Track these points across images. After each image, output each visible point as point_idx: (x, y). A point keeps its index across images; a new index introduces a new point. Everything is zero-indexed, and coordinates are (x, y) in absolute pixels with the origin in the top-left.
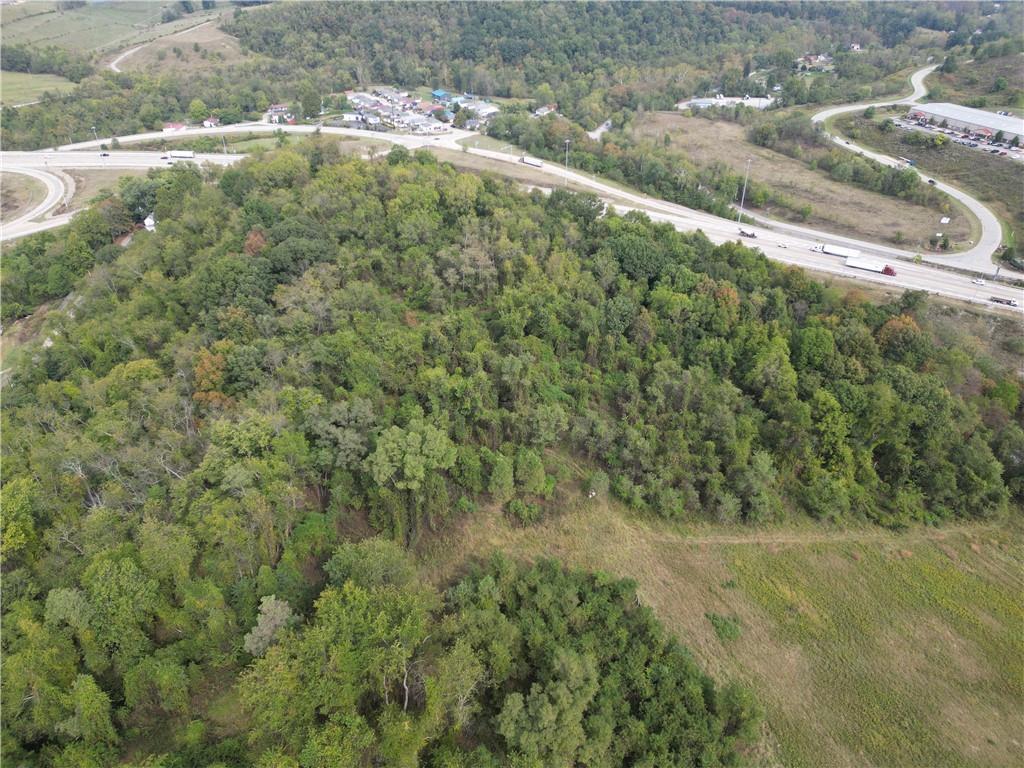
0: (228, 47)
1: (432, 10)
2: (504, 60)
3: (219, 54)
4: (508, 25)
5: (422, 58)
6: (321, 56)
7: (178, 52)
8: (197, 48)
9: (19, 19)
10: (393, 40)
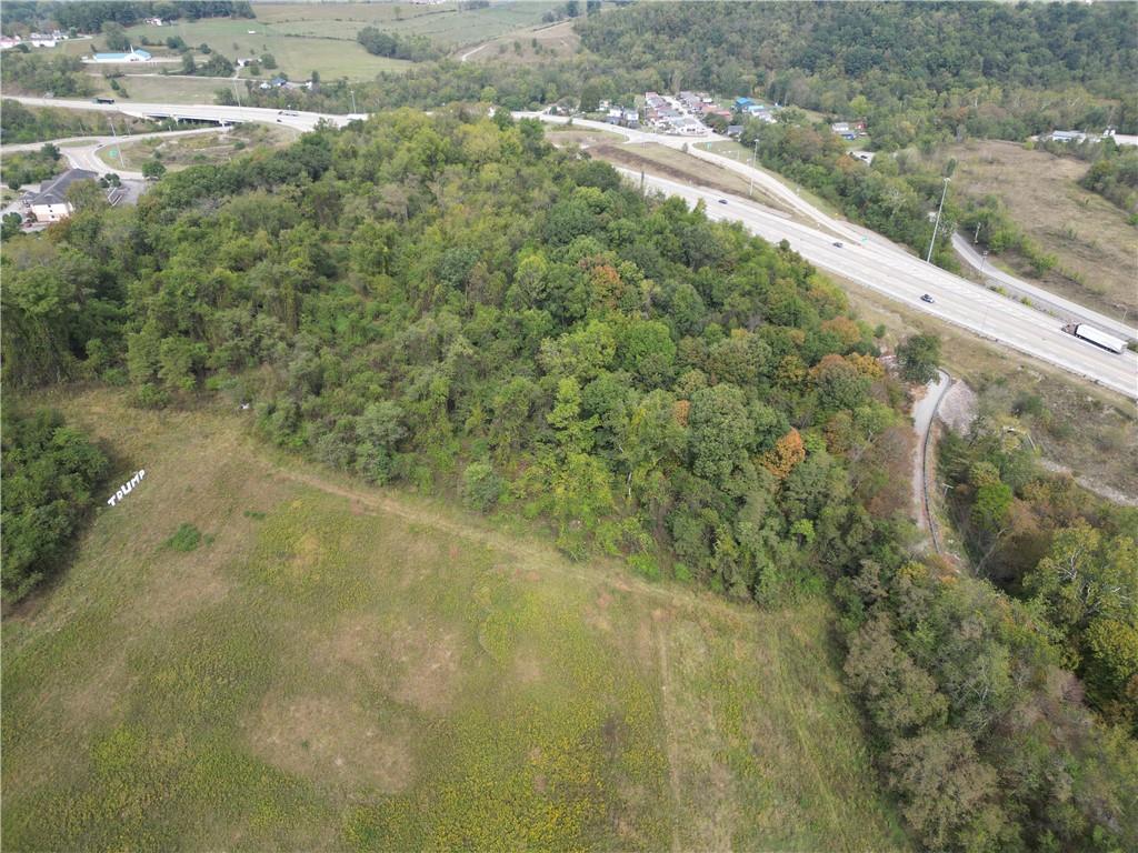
0: (566, 45)
1: (790, 14)
2: (847, 72)
3: (552, 51)
4: (868, 33)
5: (756, 65)
6: (648, 57)
7: (517, 46)
8: (534, 43)
9: (420, 16)
10: (732, 45)
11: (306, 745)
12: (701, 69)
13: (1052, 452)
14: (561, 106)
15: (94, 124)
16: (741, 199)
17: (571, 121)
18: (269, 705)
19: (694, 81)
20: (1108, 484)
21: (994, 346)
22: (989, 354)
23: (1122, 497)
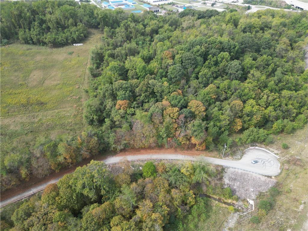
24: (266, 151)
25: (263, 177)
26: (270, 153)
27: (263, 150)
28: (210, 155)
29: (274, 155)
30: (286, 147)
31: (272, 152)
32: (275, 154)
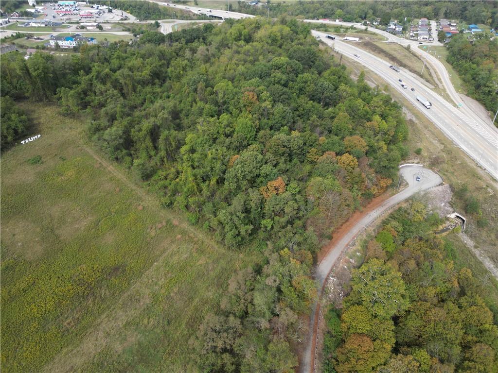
11: (14, 235)
12: (461, 8)
13: (472, 232)
14: (369, 21)
15: (179, 15)
16: (415, 76)
17: (367, 28)
18: (14, 219)
19: (456, 13)
20: (489, 257)
21: (481, 172)
22: (475, 176)
23: (492, 266)
24: (409, 166)
25: (439, 187)
26: (413, 165)
27: (406, 166)
28: (388, 195)
29: (417, 165)
30: (418, 152)
31: (413, 163)
32: (417, 163)
